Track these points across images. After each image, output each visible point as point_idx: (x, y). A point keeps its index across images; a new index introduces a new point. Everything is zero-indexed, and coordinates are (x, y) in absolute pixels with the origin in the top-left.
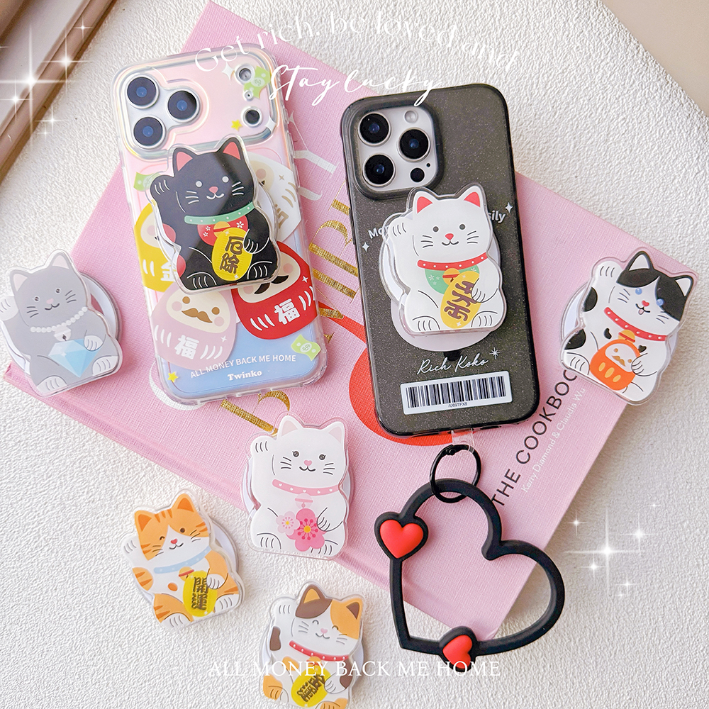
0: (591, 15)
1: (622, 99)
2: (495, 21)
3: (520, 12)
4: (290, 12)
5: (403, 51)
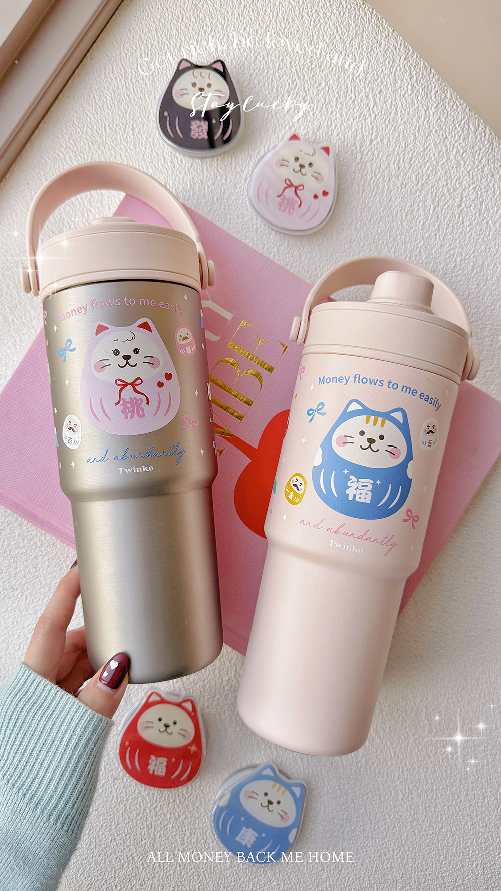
0: (447, 105)
2: (369, 109)
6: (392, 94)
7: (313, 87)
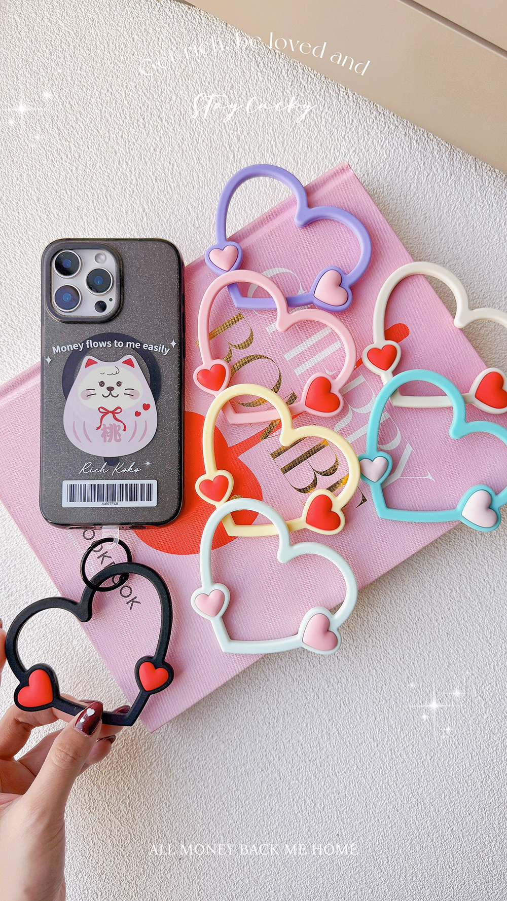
0: (301, 80)
1: (348, 137)
3: (245, 95)
4: (62, 149)
5: (160, 152)
6: (245, 86)
7: (165, 103)
